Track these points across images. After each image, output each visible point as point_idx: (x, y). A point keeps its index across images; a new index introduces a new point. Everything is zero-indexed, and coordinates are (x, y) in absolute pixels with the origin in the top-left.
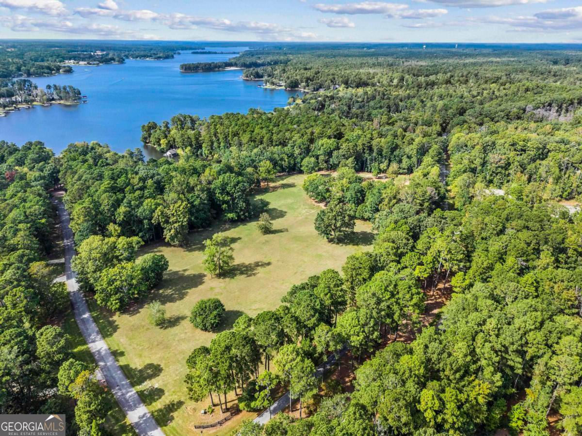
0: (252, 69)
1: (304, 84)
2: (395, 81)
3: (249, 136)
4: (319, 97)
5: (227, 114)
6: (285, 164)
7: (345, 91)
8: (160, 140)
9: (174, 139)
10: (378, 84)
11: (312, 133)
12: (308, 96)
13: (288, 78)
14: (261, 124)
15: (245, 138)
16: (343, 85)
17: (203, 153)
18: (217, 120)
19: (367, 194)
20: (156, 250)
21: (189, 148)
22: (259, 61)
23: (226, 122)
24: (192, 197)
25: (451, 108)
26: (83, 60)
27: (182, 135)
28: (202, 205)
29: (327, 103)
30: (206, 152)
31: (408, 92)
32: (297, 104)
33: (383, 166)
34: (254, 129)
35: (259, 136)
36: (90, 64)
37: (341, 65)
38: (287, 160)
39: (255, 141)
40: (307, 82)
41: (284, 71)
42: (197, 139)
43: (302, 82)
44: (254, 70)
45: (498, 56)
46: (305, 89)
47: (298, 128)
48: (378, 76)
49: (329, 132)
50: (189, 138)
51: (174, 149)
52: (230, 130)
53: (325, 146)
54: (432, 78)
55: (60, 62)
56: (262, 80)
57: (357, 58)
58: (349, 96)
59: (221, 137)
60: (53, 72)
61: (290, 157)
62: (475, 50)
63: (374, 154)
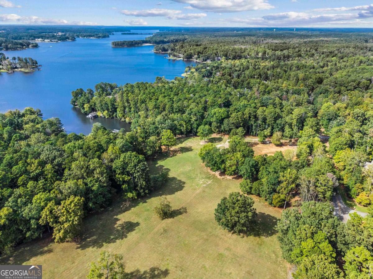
0: (160, 45)
1: (196, 56)
2: (260, 55)
3: (154, 103)
4: (208, 67)
5: (138, 83)
6: (183, 129)
7: (226, 62)
8: (84, 104)
9: (95, 104)
10: (248, 56)
11: (206, 102)
12: (200, 66)
13: (185, 52)
14: (164, 93)
15: (151, 105)
16: (224, 57)
17: (118, 116)
18: (129, 89)
19: (261, 169)
20: (46, 249)
21: (106, 112)
22: (165, 40)
23: (136, 91)
24: (91, 181)
25: (311, 78)
26: (48, 38)
27: (101, 101)
28: (101, 189)
29: (214, 72)
30: (120, 115)
31: (272, 63)
32: (192, 72)
33: (267, 132)
34: (158, 97)
35: (162, 104)
36: (52, 41)
37: (221, 42)
38: (185, 126)
39: (158, 108)
40: (198, 54)
41: (182, 47)
42: (113, 105)
43: (195, 54)
44: (161, 46)
45: (326, 36)
46: (197, 59)
47: (194, 97)
48: (248, 51)
49: (220, 101)
50: (106, 104)
51: (95, 112)
52: (139, 98)
53: (217, 114)
54: (286, 52)
55: (32, 40)
56: (167, 53)
57: (231, 38)
58: (229, 66)
59: (132, 103)
60: (24, 47)
61: (187, 123)
62: (308, 32)
63: (259, 122)
